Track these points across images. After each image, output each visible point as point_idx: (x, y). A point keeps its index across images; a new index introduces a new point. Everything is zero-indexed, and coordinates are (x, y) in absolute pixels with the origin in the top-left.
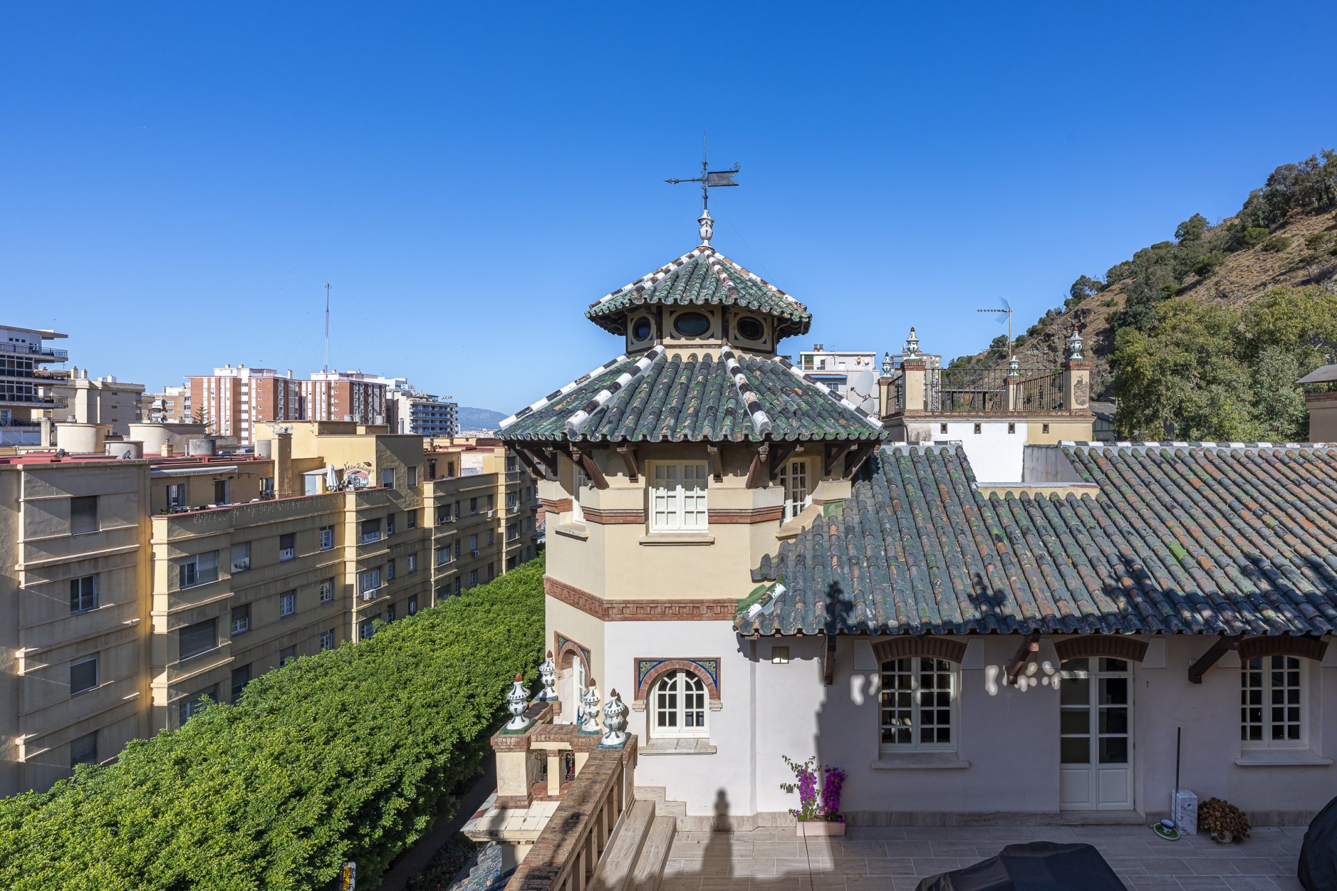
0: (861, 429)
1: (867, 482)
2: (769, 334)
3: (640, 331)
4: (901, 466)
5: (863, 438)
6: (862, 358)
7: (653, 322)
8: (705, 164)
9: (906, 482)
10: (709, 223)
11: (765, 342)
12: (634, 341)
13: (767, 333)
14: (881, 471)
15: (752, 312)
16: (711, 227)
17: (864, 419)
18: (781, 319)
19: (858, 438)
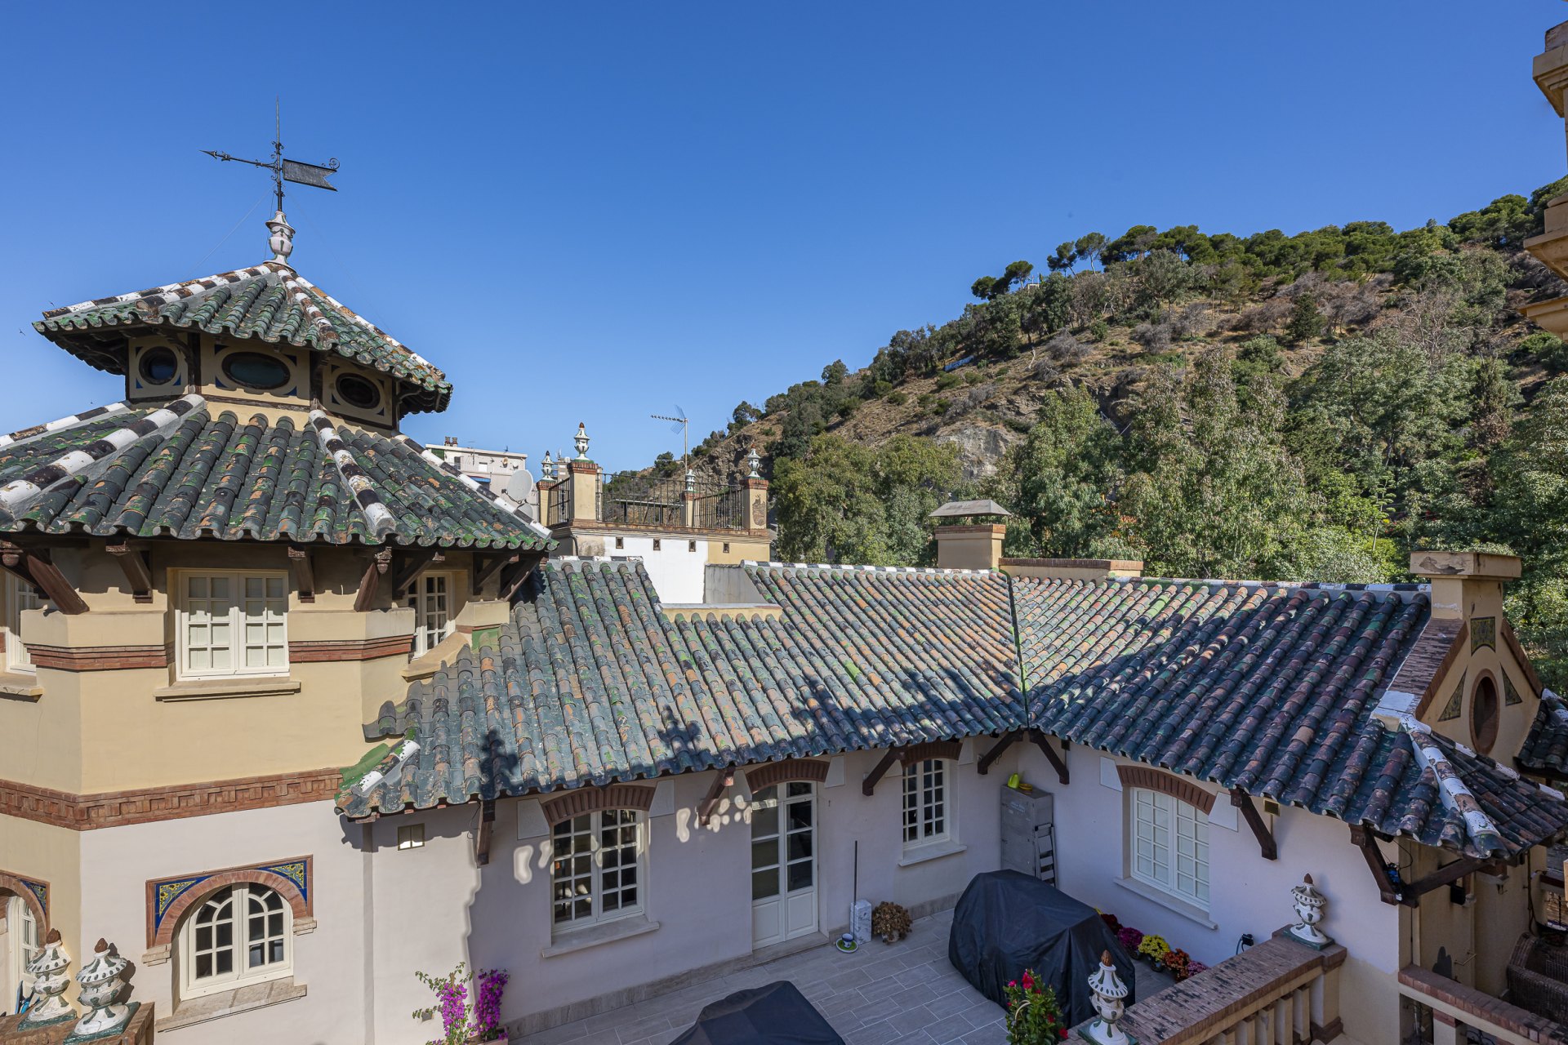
0: (523, 537)
1: (529, 603)
2: (387, 403)
3: (156, 370)
4: (573, 585)
5: (526, 547)
6: (510, 460)
7: (181, 358)
8: (278, 146)
9: (579, 604)
10: (287, 231)
11: (382, 413)
12: (143, 382)
13: (385, 401)
14: (547, 590)
15: (361, 367)
16: (290, 238)
17: (526, 524)
18: (406, 384)
19: (520, 547)
